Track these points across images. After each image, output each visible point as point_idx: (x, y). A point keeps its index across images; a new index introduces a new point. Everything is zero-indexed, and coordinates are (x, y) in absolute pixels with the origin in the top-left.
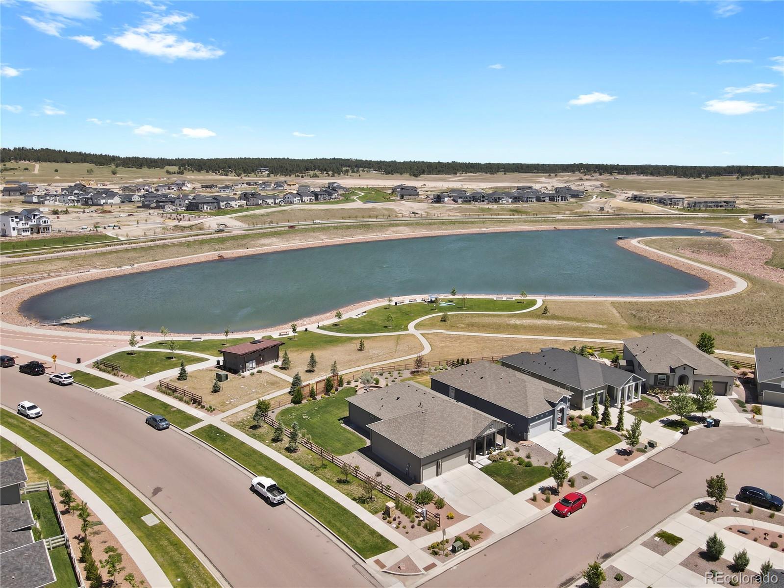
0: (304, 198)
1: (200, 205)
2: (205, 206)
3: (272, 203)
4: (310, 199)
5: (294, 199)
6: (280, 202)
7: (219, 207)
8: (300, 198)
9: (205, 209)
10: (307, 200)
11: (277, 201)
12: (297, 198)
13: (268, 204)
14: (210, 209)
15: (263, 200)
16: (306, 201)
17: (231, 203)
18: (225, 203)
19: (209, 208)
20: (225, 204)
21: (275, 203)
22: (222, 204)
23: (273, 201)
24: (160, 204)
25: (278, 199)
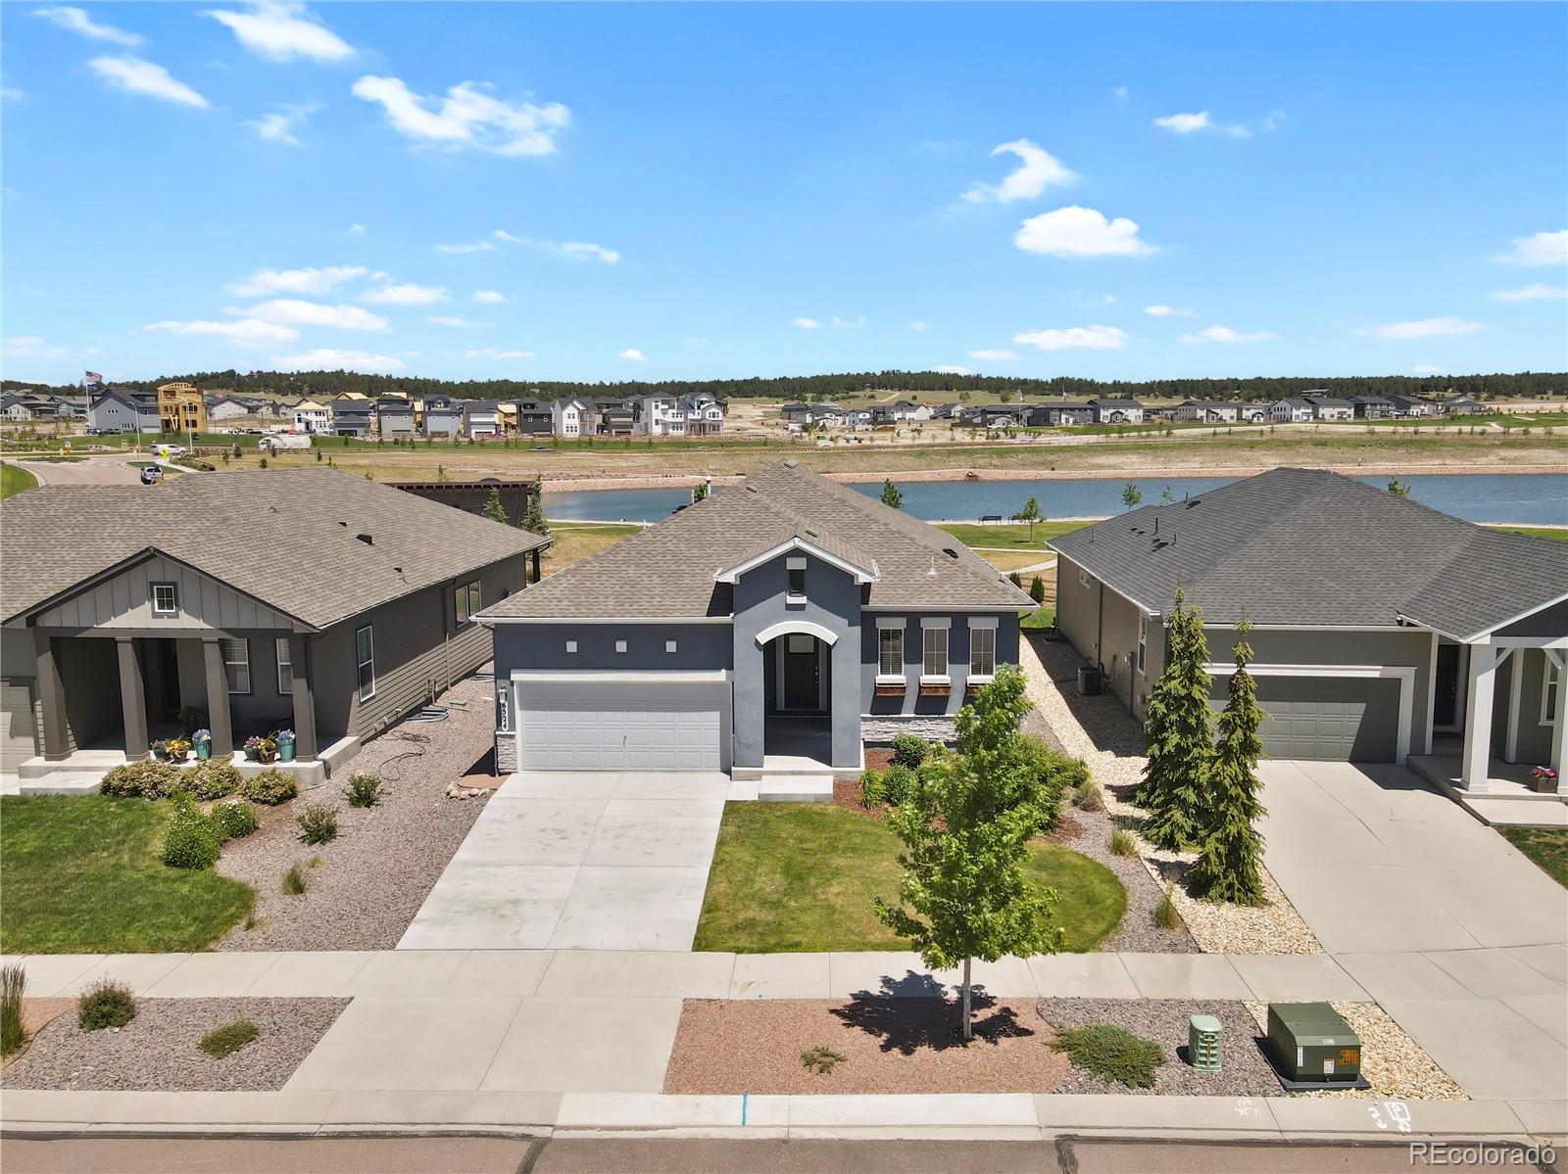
0: (1322, 411)
1: (1053, 413)
2: (1064, 417)
3: (1232, 418)
4: (1341, 413)
5: (1295, 412)
6: (1254, 416)
7: (1096, 419)
8: (1310, 411)
9: (1063, 421)
10: (1332, 416)
11: (1246, 414)
12: (1303, 410)
13: (1221, 419)
14: (1075, 422)
15: (1208, 411)
16: (1327, 417)
17: (1126, 413)
18: (1112, 411)
19: (1071, 420)
20: (1112, 415)
21: (1239, 418)
22: (1103, 413)
23: (1234, 413)
24: (989, 416)
25: (1248, 409)
